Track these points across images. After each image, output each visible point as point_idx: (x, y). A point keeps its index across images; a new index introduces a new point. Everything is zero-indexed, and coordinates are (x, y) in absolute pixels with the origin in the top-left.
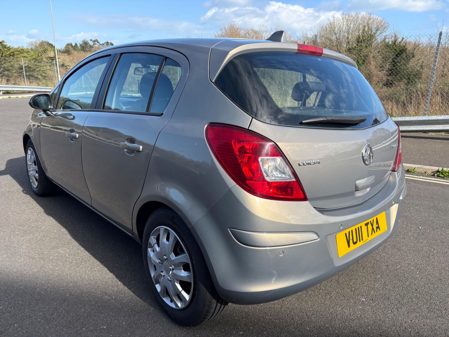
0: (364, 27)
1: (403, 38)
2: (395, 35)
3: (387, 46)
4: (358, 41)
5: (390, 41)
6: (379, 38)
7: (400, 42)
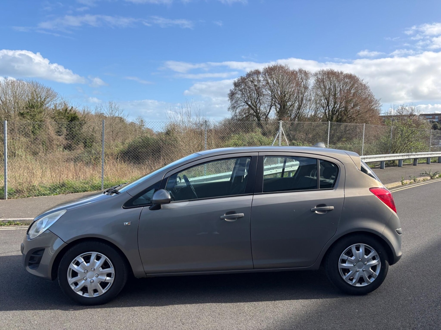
0: (32, 93)
1: (72, 107)
2: (65, 104)
3: (59, 113)
4: (31, 106)
5: (60, 108)
6: (50, 106)
7: (70, 111)
